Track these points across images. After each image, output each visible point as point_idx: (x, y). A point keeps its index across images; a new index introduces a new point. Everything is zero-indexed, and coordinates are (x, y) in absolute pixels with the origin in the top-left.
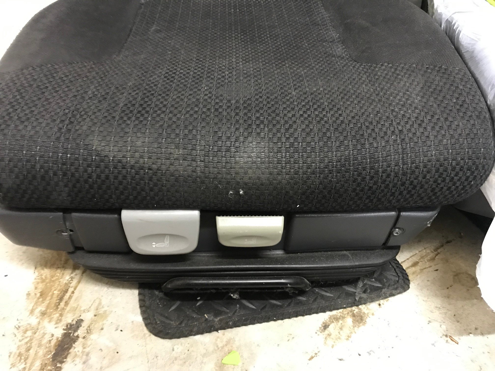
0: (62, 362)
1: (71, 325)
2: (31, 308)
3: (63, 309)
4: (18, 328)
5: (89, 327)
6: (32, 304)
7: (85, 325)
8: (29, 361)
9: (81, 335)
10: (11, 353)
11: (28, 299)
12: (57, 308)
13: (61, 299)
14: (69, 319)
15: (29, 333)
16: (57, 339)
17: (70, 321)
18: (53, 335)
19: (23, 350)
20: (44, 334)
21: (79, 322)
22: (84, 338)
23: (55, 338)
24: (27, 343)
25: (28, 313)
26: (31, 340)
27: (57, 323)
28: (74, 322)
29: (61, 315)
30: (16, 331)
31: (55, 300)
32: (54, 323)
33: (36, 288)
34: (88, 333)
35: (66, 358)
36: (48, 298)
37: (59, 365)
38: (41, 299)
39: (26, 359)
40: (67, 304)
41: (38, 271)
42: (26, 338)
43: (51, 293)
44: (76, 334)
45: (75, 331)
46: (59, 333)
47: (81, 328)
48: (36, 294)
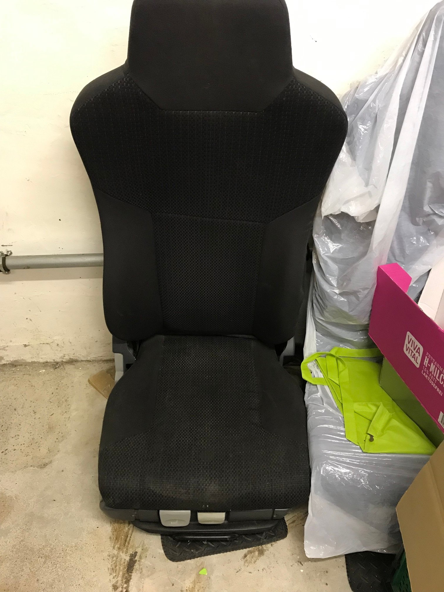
0: (131, 573)
1: (132, 555)
2: (112, 545)
3: (127, 546)
4: (109, 556)
5: (140, 556)
6: (113, 544)
7: (138, 554)
8: (117, 572)
9: (138, 560)
10: (108, 568)
11: (110, 540)
12: (125, 546)
13: (126, 541)
14: (131, 551)
15: (115, 559)
16: (127, 561)
17: (131, 553)
18: (125, 560)
19: (114, 567)
20: (121, 559)
21: (136, 553)
22: (139, 561)
23: (126, 561)
24: (114, 563)
25: (112, 548)
26: (116, 562)
27: (126, 553)
28: (133, 553)
29: (127, 549)
30: (109, 558)
31: (123, 542)
32: (124, 553)
33: (113, 535)
34: (140, 559)
35: (132, 570)
36: (120, 540)
37: (130, 574)
38: (116, 541)
39: (116, 571)
40: (129, 543)
41: (112, 525)
42: (114, 561)
43: (120, 538)
44: (135, 559)
45: (135, 557)
46: (128, 558)
47: (137, 556)
48: (114, 538)
